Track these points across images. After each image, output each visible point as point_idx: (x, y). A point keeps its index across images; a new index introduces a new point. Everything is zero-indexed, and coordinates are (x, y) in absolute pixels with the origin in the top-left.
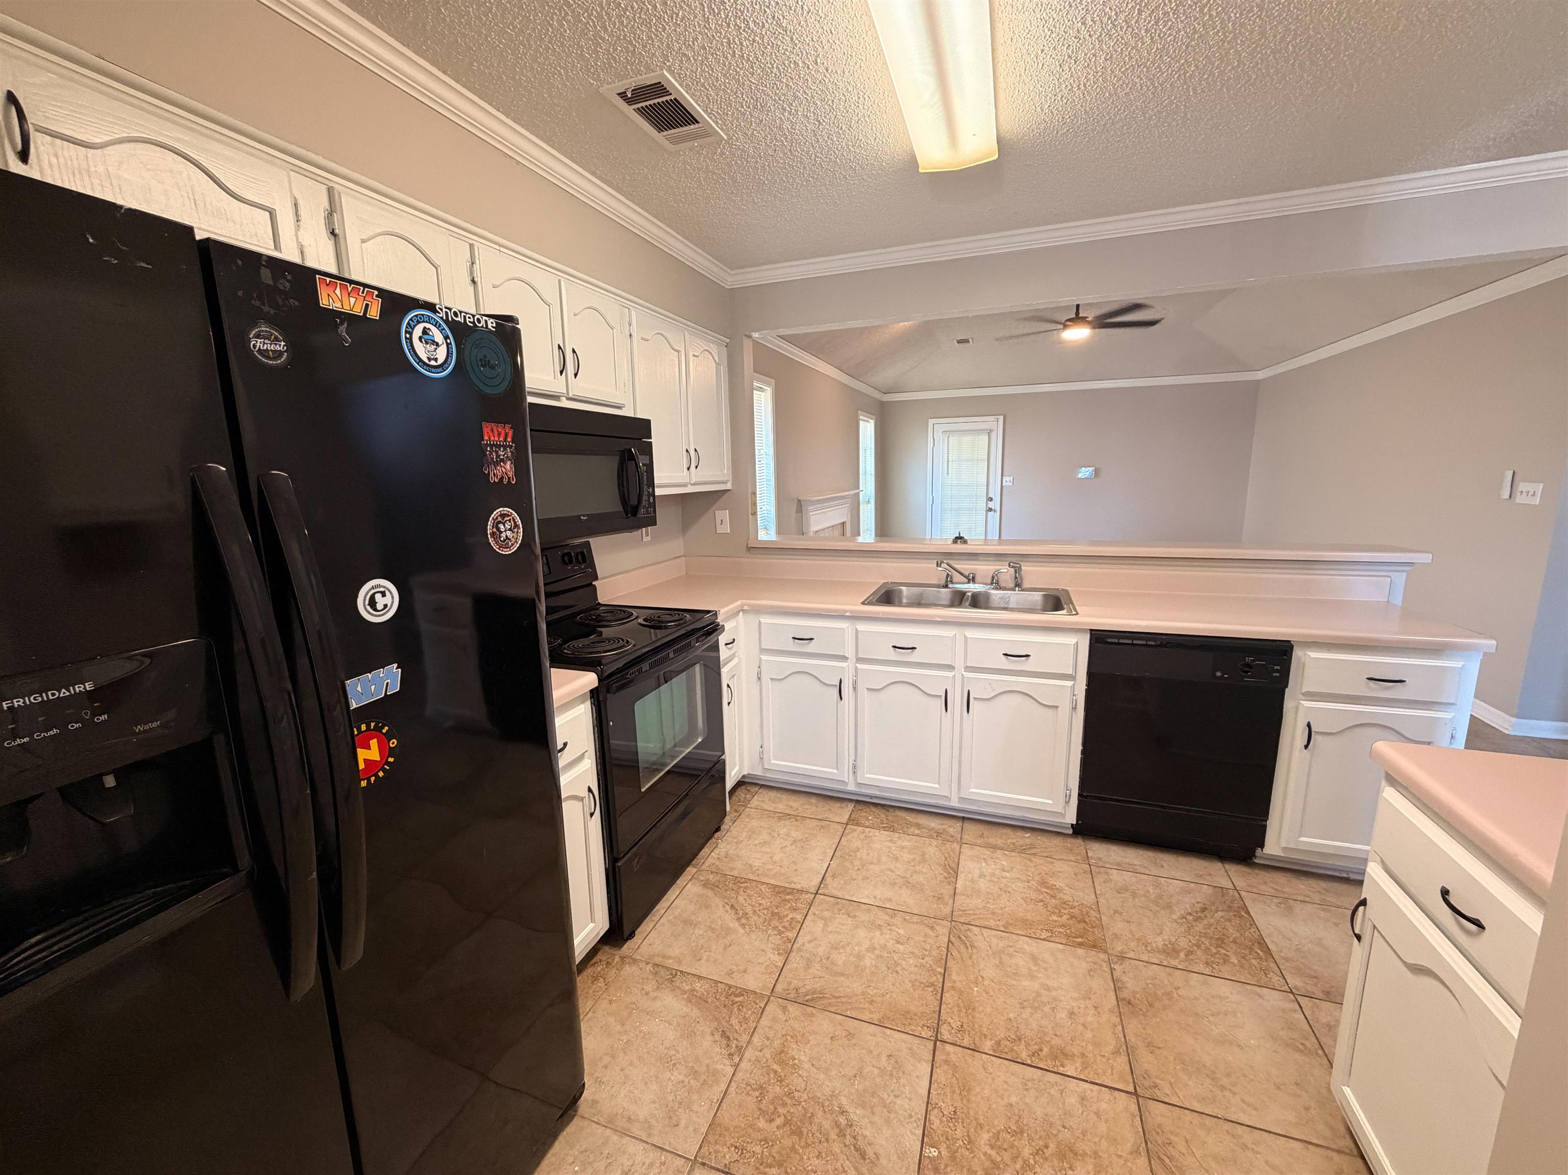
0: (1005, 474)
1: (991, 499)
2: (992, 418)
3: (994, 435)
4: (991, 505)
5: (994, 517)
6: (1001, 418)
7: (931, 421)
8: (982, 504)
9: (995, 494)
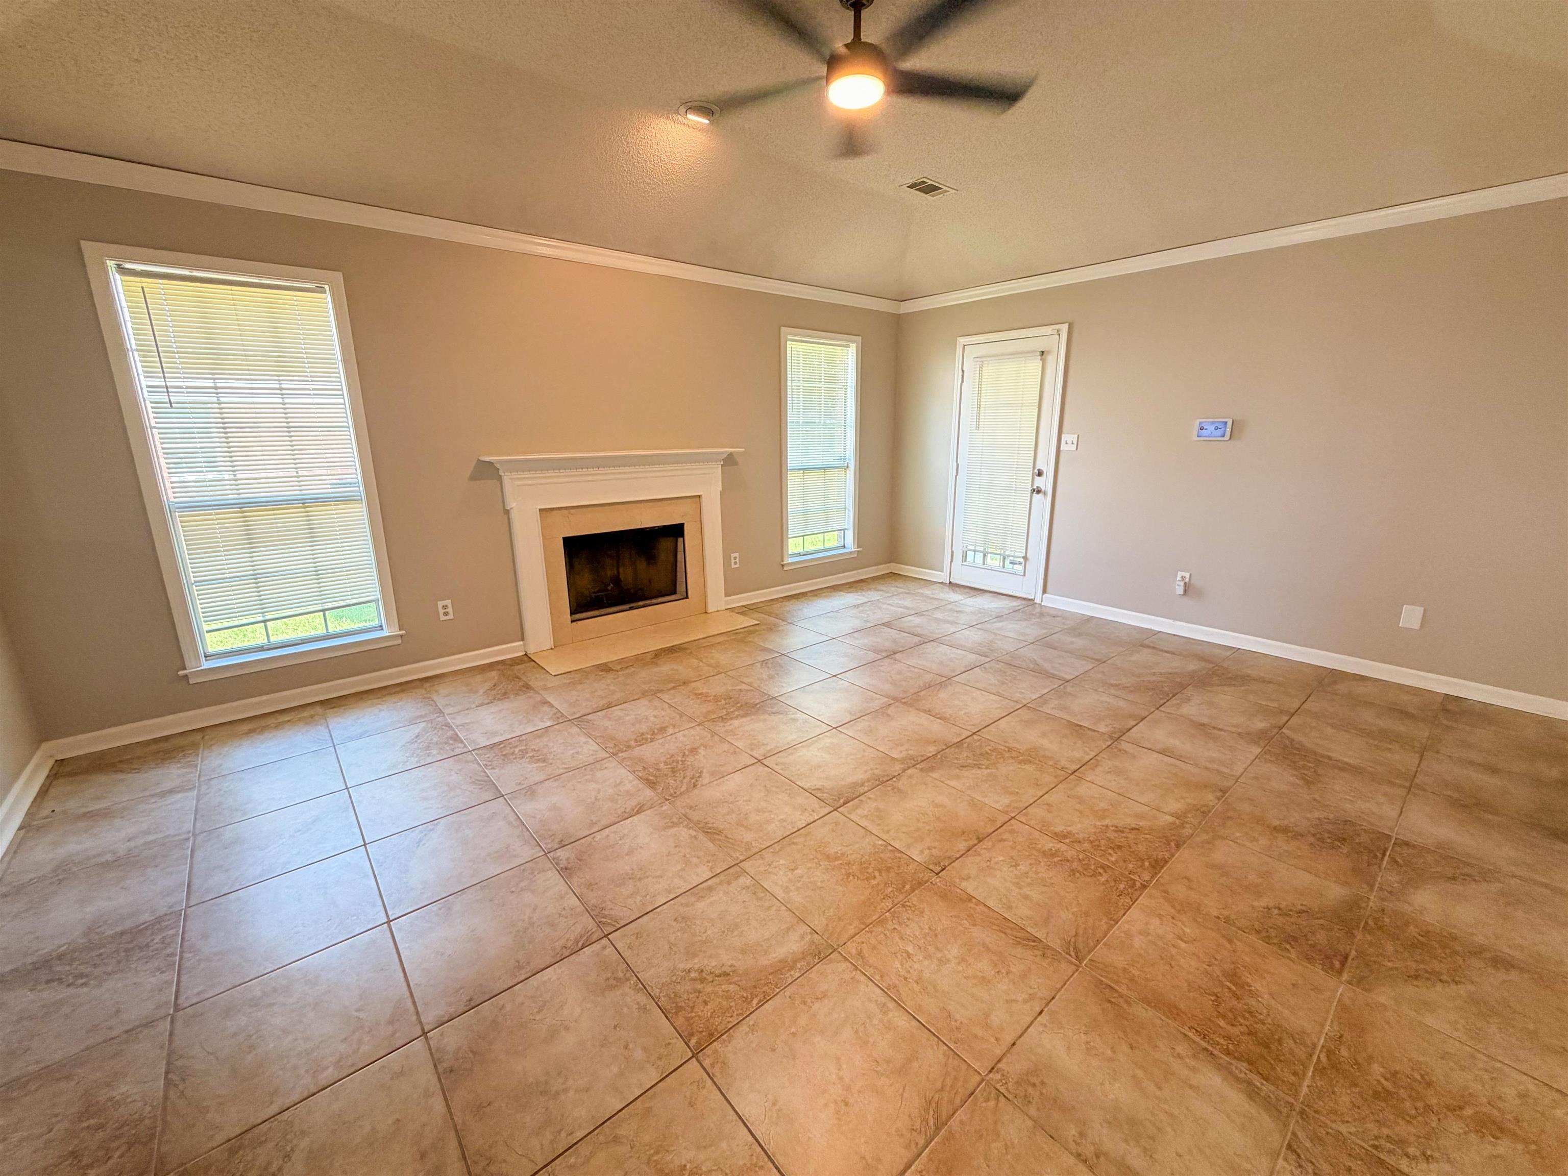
0: (1065, 430)
1: (1040, 474)
2: (1049, 330)
3: (1051, 359)
4: (1039, 482)
5: (1042, 503)
6: (1065, 328)
7: (962, 340)
8: (1025, 480)
9: (1046, 463)
